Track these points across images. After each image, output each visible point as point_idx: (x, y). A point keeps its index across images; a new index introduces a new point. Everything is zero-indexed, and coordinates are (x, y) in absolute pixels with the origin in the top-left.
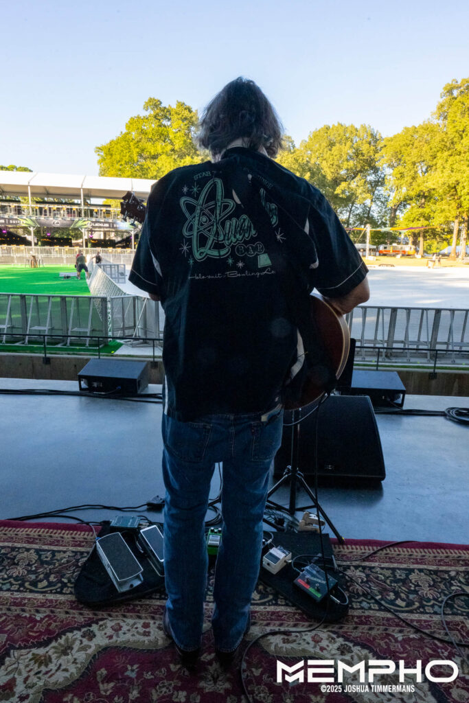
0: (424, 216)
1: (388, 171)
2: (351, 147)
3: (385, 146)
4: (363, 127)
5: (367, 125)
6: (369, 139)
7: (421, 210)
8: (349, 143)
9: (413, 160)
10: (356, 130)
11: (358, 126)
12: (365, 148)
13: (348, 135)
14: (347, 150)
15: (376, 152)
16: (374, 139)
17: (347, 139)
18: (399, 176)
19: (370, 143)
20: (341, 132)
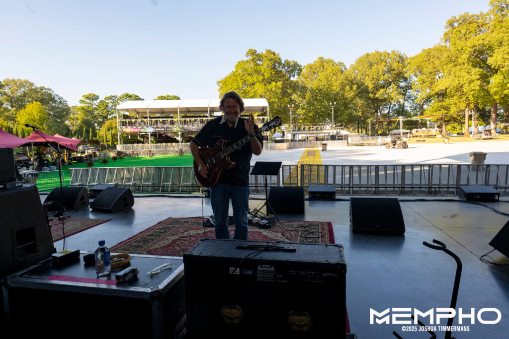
0: (444, 108)
1: (415, 78)
2: (385, 66)
3: (410, 63)
4: (393, 52)
5: (396, 51)
6: (398, 59)
7: (440, 103)
8: (384, 63)
9: (430, 71)
10: (389, 54)
11: (389, 52)
12: (395, 65)
13: (383, 58)
14: (382, 67)
15: (404, 67)
16: (402, 59)
17: (382, 60)
18: (421, 82)
19: (399, 62)
20: (377, 56)
